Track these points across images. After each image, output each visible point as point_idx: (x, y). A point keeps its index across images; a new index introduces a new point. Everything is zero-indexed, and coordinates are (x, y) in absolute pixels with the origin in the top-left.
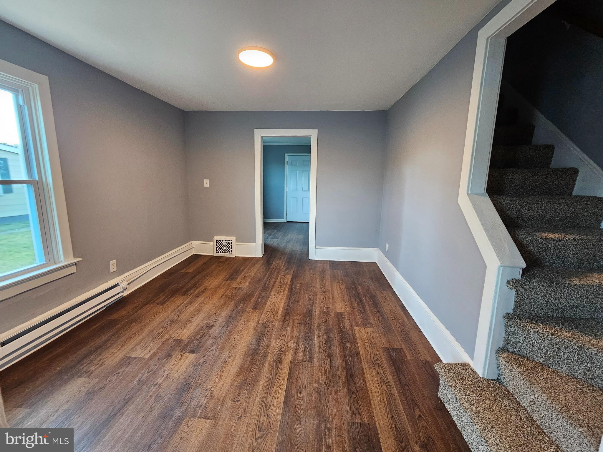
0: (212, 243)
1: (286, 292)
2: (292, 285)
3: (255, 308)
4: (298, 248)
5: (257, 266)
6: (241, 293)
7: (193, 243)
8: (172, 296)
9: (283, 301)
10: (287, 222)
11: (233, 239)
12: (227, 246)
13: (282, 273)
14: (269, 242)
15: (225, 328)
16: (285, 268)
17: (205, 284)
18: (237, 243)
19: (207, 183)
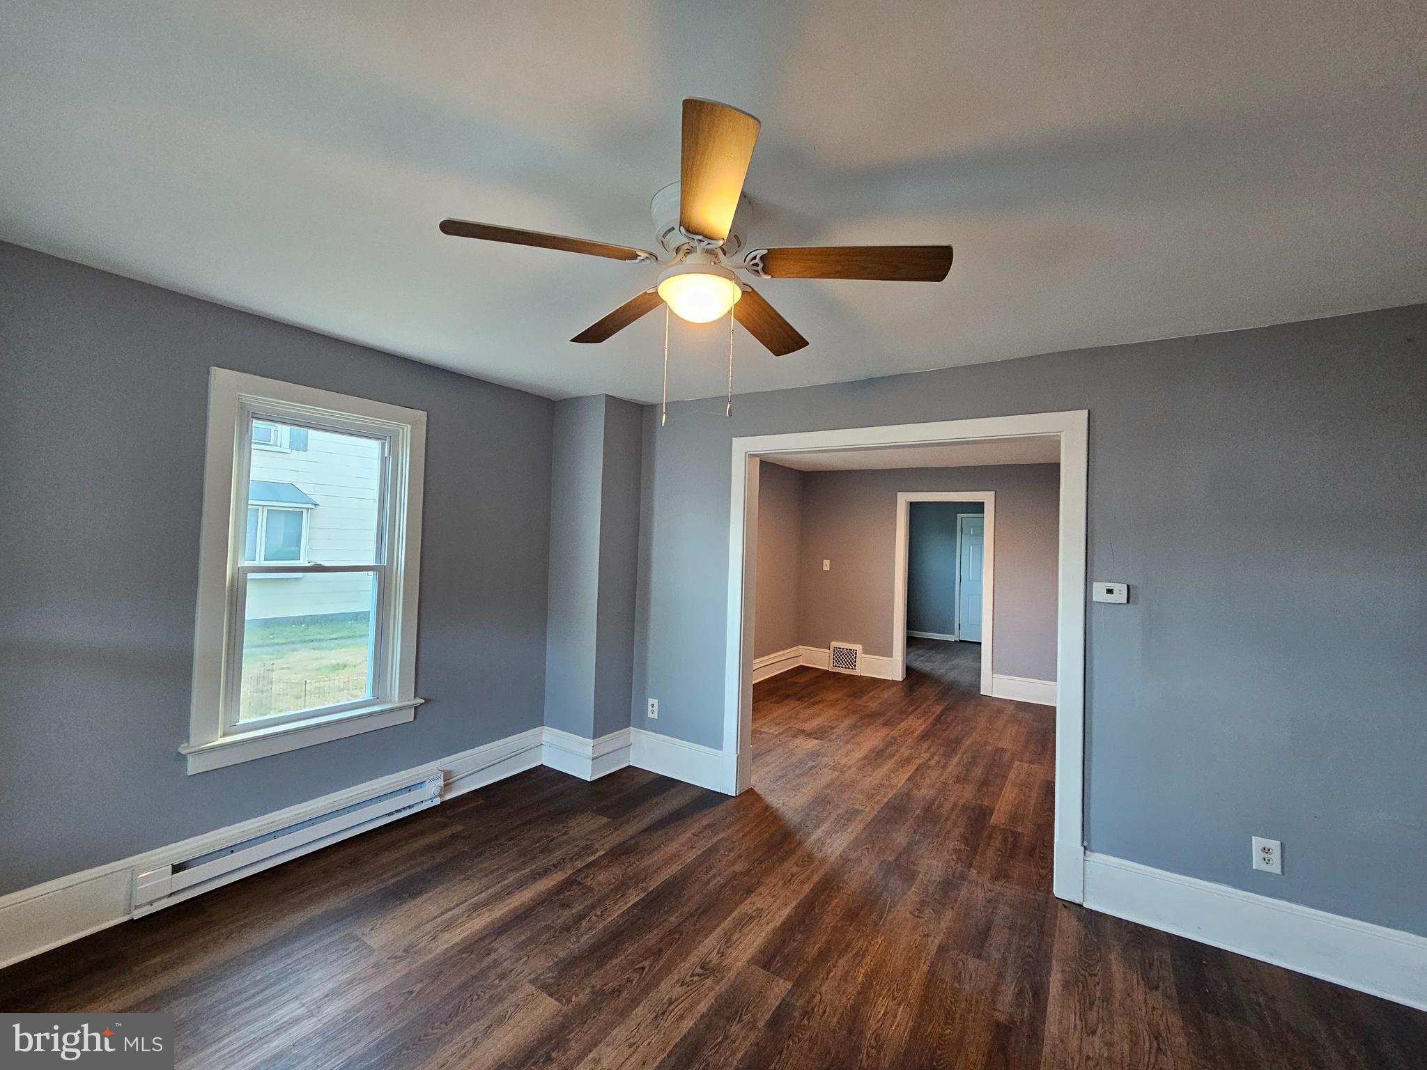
0: (828, 651)
1: (930, 720)
2: (942, 716)
3: (885, 724)
4: (966, 679)
5: (893, 690)
6: (868, 711)
7: (802, 649)
8: (784, 699)
9: (923, 726)
10: (961, 641)
11: (858, 648)
12: (848, 658)
13: (930, 703)
14: (917, 665)
15: (849, 731)
16: (935, 698)
17: (822, 696)
18: (863, 655)
19: (826, 565)
